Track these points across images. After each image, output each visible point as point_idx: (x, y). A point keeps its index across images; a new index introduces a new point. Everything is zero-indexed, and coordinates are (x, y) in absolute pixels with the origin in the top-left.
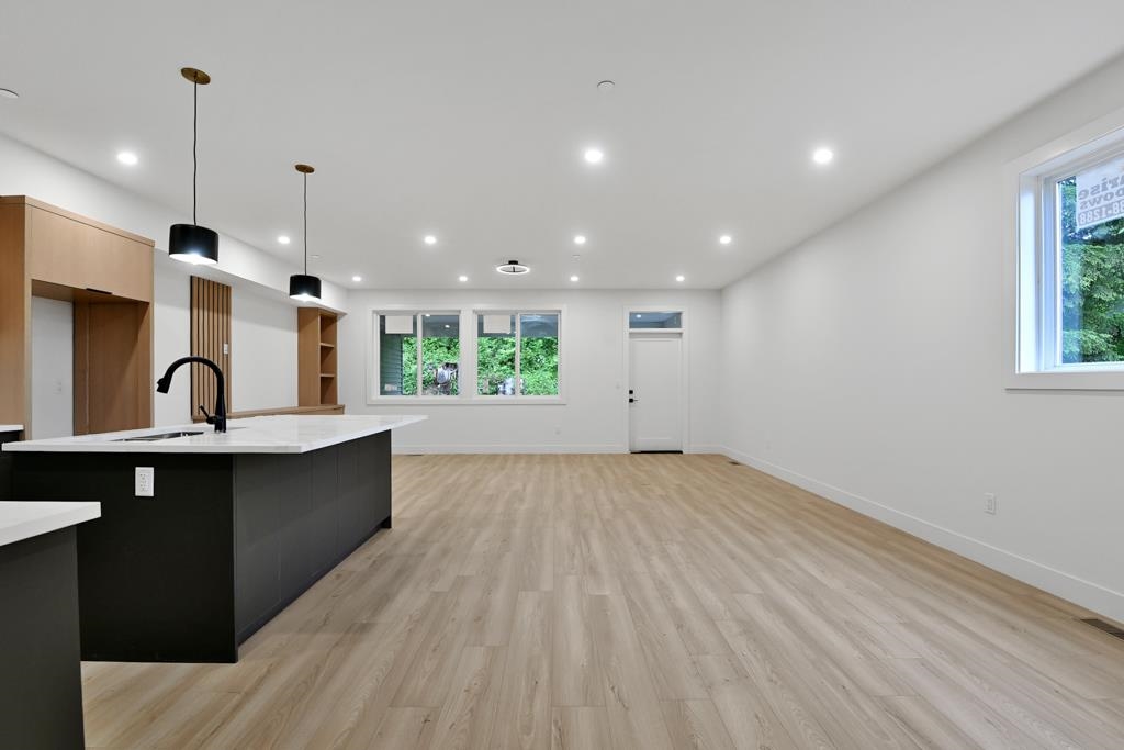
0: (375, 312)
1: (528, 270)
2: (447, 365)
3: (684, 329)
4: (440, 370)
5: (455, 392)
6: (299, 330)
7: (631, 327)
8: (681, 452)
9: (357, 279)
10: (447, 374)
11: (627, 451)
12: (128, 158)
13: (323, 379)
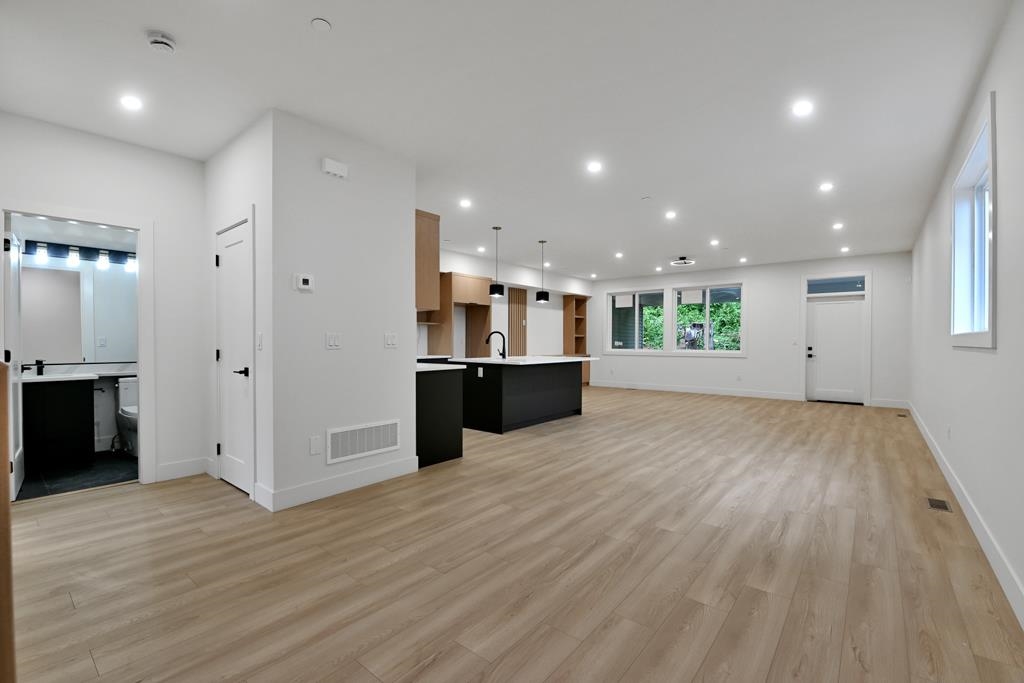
0: (608, 294)
1: (693, 262)
2: (694, 325)
3: (867, 292)
4: (688, 330)
5: (701, 347)
6: (564, 309)
7: (809, 292)
8: (862, 404)
9: (594, 276)
10: (694, 333)
11: (803, 398)
12: (481, 250)
13: (577, 338)
